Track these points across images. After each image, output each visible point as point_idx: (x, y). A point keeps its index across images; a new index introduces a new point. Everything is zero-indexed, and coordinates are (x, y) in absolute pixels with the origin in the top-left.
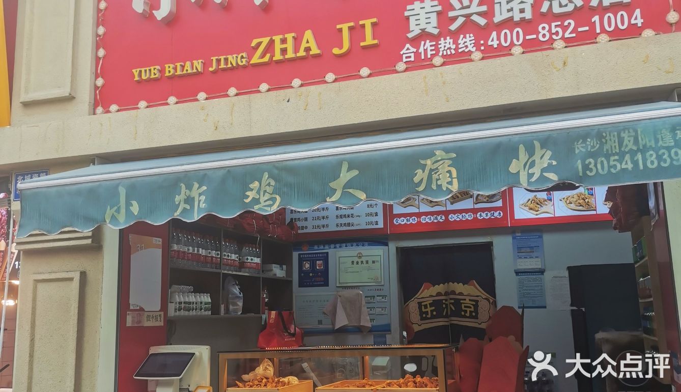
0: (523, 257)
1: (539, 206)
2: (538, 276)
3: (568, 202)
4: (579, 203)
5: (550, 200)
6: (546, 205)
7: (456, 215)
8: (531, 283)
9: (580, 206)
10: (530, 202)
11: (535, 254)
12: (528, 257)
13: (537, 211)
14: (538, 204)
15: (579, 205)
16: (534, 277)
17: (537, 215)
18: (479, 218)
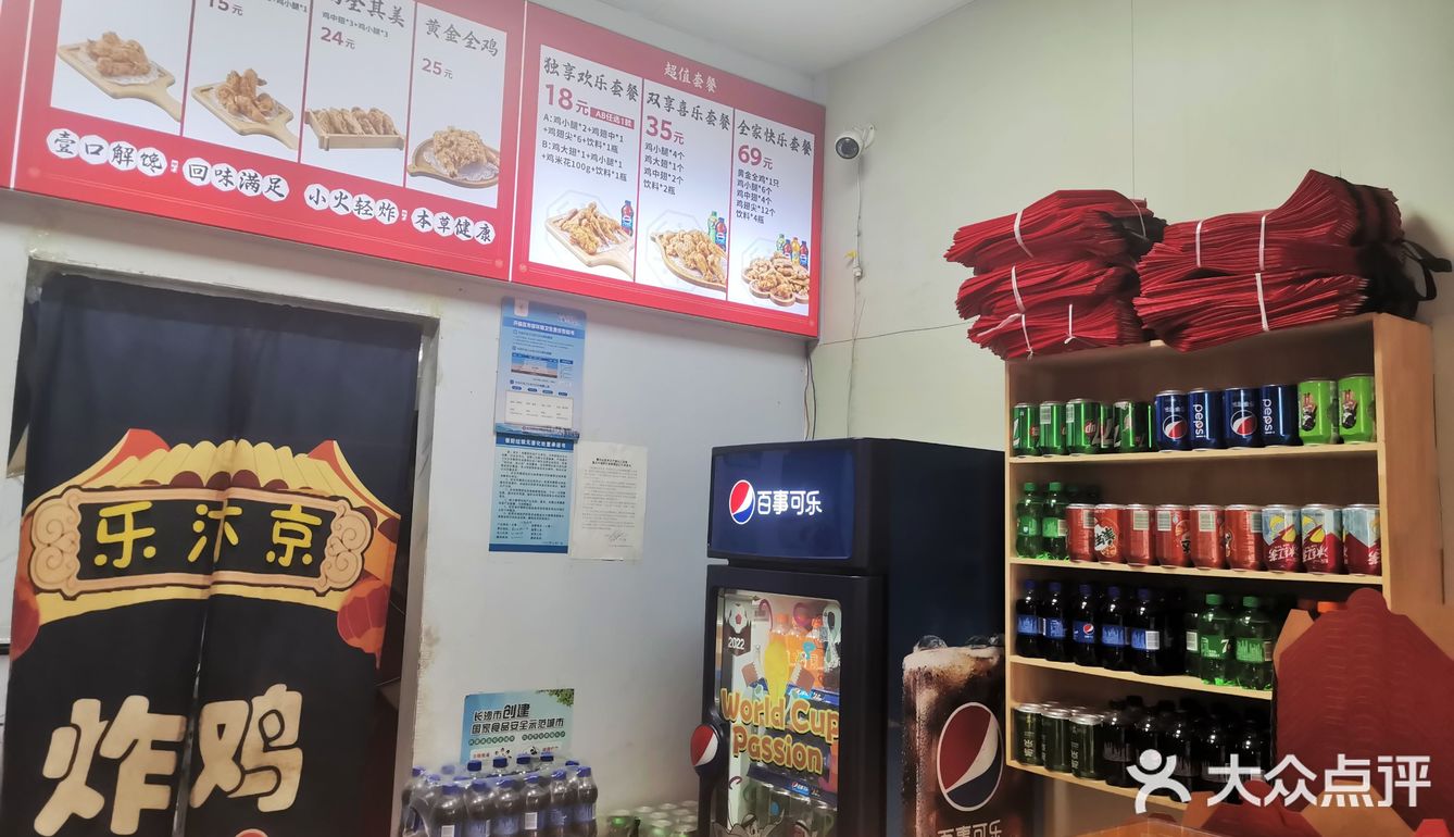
0: (525, 388)
1: (598, 239)
2: (554, 453)
3: (670, 249)
4: (694, 261)
5: (629, 230)
6: (618, 242)
7: (336, 193)
8: (536, 471)
9: (695, 269)
10: (576, 220)
11: (558, 385)
12: (540, 390)
13: (592, 254)
14: (596, 232)
15: (693, 265)
16: (548, 453)
17: (590, 265)
18: (418, 227)
